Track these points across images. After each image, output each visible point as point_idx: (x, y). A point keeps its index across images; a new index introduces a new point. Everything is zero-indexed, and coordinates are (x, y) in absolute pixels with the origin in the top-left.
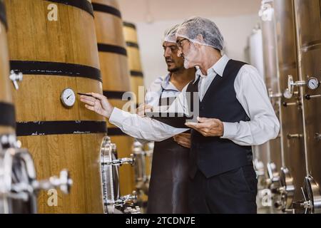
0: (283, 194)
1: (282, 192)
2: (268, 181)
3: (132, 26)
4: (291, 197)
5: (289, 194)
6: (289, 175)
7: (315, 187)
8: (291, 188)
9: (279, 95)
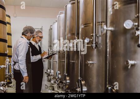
0: (64, 83)
2: (57, 78)
3: (9, 17)
5: (67, 84)
6: (68, 76)
7: (83, 82)
8: (68, 81)
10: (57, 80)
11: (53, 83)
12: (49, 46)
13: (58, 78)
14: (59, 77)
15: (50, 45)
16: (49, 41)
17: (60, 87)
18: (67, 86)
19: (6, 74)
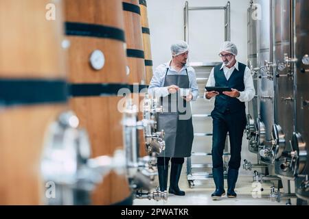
0: (294, 158)
1: (293, 156)
2: (274, 142)
4: (303, 162)
5: (301, 159)
6: (302, 140)
8: (303, 153)
9: (295, 60)
10: (274, 148)
11: (264, 155)
12: (250, 56)
13: (278, 143)
14: (280, 141)
15: (252, 53)
16: (249, 42)
17: (283, 167)
18: (301, 166)
19: (146, 137)
